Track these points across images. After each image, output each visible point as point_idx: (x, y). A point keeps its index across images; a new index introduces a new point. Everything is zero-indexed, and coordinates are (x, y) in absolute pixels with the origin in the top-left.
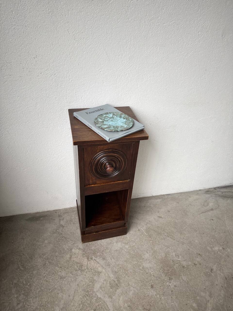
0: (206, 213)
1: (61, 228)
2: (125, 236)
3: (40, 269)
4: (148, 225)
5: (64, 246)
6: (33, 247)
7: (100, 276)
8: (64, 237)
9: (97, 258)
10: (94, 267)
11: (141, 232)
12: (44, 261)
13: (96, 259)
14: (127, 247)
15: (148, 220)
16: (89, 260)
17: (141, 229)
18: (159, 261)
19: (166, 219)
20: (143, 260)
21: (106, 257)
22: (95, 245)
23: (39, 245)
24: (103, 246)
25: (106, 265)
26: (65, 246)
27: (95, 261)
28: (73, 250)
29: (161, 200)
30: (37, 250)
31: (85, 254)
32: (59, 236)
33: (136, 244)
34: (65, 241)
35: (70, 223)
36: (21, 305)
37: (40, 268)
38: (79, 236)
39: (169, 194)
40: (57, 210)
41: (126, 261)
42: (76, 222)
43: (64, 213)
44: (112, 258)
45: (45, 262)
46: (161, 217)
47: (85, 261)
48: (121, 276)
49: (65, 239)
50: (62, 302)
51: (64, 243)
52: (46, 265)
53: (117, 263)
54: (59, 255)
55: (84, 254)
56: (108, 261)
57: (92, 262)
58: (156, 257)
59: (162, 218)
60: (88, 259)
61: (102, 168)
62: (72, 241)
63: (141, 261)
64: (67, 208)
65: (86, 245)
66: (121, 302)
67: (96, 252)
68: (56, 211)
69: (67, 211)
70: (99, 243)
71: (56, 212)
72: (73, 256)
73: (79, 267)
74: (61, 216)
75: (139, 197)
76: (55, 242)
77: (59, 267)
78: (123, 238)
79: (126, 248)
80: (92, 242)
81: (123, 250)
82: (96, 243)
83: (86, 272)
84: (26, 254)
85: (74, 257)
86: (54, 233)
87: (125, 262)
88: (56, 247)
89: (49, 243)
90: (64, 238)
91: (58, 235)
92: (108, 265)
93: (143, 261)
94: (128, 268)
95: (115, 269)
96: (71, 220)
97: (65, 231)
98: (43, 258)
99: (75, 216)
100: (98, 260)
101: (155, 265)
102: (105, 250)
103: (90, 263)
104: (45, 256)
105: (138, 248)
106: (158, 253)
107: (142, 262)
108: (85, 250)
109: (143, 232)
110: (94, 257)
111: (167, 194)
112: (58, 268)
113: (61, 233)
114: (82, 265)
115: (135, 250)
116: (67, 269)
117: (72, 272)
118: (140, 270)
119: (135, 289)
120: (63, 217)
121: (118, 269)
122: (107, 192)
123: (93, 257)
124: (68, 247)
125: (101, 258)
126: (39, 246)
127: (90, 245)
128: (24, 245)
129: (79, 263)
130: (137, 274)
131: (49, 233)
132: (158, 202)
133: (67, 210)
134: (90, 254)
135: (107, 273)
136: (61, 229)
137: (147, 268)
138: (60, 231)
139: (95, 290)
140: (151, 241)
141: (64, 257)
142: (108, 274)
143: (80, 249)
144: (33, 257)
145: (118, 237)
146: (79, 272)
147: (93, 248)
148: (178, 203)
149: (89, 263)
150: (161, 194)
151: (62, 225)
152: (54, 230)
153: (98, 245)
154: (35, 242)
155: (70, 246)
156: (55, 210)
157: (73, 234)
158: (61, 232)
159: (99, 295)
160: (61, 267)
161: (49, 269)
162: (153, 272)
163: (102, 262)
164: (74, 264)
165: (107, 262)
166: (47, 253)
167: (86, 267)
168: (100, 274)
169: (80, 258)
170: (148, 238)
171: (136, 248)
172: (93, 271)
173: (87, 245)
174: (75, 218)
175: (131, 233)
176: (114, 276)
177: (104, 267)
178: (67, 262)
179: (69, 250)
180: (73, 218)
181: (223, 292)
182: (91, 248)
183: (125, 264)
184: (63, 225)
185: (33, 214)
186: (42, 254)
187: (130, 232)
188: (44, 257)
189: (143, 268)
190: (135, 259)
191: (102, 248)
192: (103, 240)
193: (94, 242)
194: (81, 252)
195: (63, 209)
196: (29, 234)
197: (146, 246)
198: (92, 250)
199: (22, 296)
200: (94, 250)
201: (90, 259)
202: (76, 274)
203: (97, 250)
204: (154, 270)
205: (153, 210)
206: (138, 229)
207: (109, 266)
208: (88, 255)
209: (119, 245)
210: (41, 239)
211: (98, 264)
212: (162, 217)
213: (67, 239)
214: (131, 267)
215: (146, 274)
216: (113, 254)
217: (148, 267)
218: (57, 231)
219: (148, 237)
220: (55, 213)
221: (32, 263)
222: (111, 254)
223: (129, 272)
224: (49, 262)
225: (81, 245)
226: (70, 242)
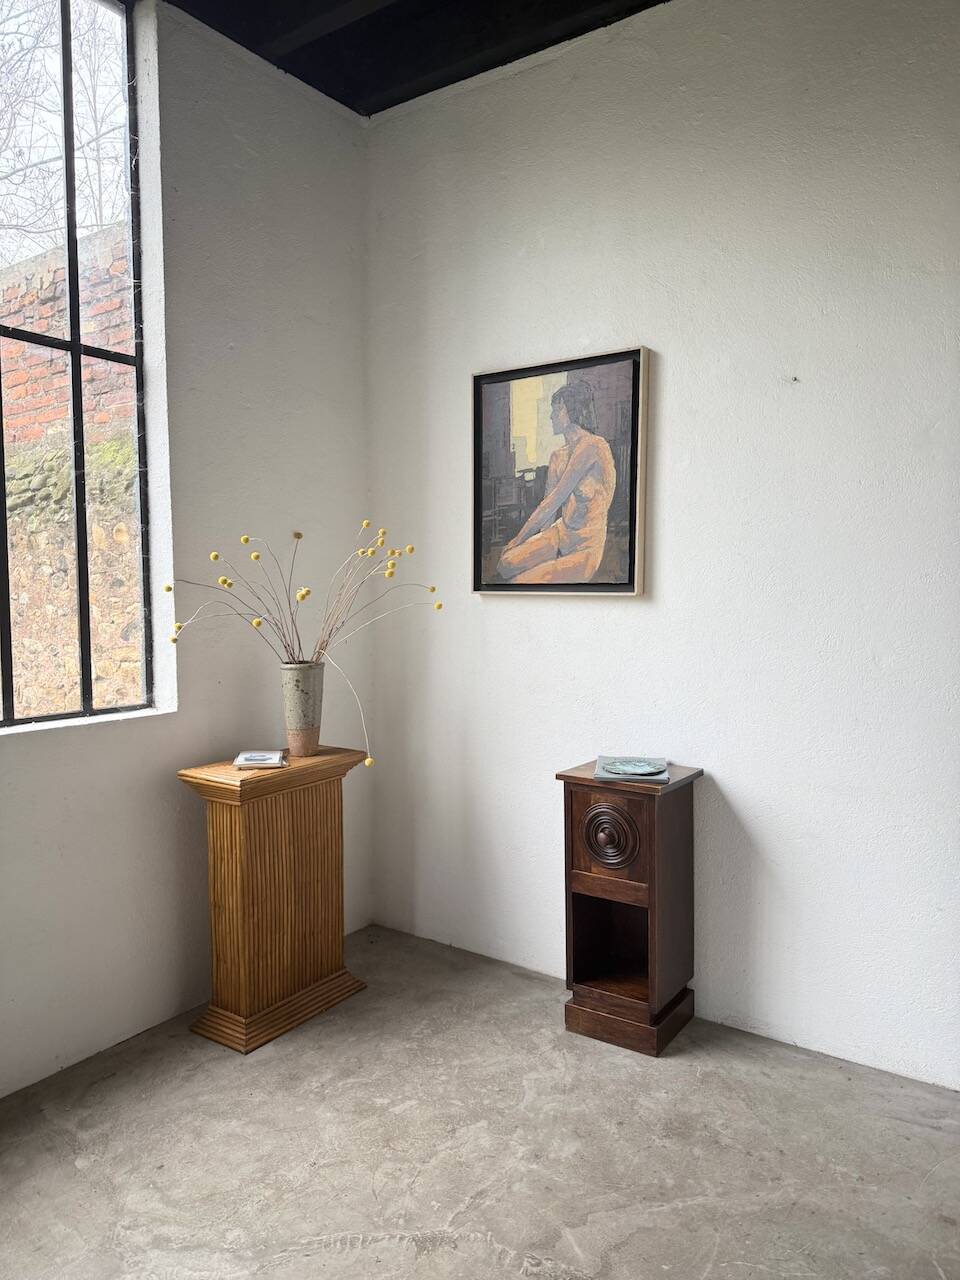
0: (908, 1124)
2: (652, 1058)
4: (720, 1069)
6: (491, 1000)
7: (550, 1070)
9: (570, 1054)
10: (554, 1059)
11: (693, 1070)
12: (490, 1018)
13: (566, 1054)
14: (638, 1069)
15: (730, 1064)
17: (696, 1066)
18: (676, 1112)
36: (421, 1036)
37: (477, 1021)
39: (847, 1060)
41: (613, 1080)
44: (593, 1066)
45: (489, 1020)
46: (768, 1076)
47: (546, 1047)
48: (584, 1088)
50: (470, 1061)
52: (489, 1023)
53: (594, 1074)
54: (517, 1024)
55: (554, 1041)
56: (584, 1065)
57: (556, 1054)
58: (678, 1105)
60: (554, 1048)
66: (547, 1108)
67: (576, 1048)
70: (596, 1043)
72: (535, 1034)
73: (530, 1047)
75: (755, 1032)
77: (502, 1033)
78: (645, 1059)
79: (634, 1069)
81: (626, 1068)
103: (551, 1052)
105: (657, 1081)
106: (688, 1104)
109: (697, 1071)
110: (566, 1051)
111: (842, 1058)
112: (500, 1034)
114: (537, 1048)
115: (649, 1079)
116: (512, 1040)
117: (514, 1046)
119: (587, 1110)
122: (608, 898)
139: (525, 1077)
146: (525, 1051)
150: (821, 1051)
159: (525, 1083)
164: (527, 1041)
165: (581, 1065)
166: (502, 1014)
167: (540, 1053)
168: (553, 1069)
169: (544, 1041)
170: (695, 1081)
171: (653, 1078)
172: (546, 1060)
175: (668, 1061)
177: (569, 1066)
178: (520, 1035)
181: (756, 1208)
183: (607, 1082)
186: (495, 1012)
188: (495, 1015)
189: (634, 1101)
190: (633, 1086)
191: (593, 1049)
192: (606, 1044)
194: (552, 1036)
196: (501, 986)
197: (676, 1087)
199: (429, 1031)
200: (576, 1045)
201: (556, 1050)
202: (519, 1051)
203: (581, 1046)
204: (652, 1113)
205: (765, 1060)
206: (691, 1063)
207: (576, 1070)
208: (559, 1045)
209: (628, 1061)
210: (510, 999)
211: (563, 1060)
212: (773, 1076)
214: (613, 1089)
215: (631, 1109)
216: (600, 1063)
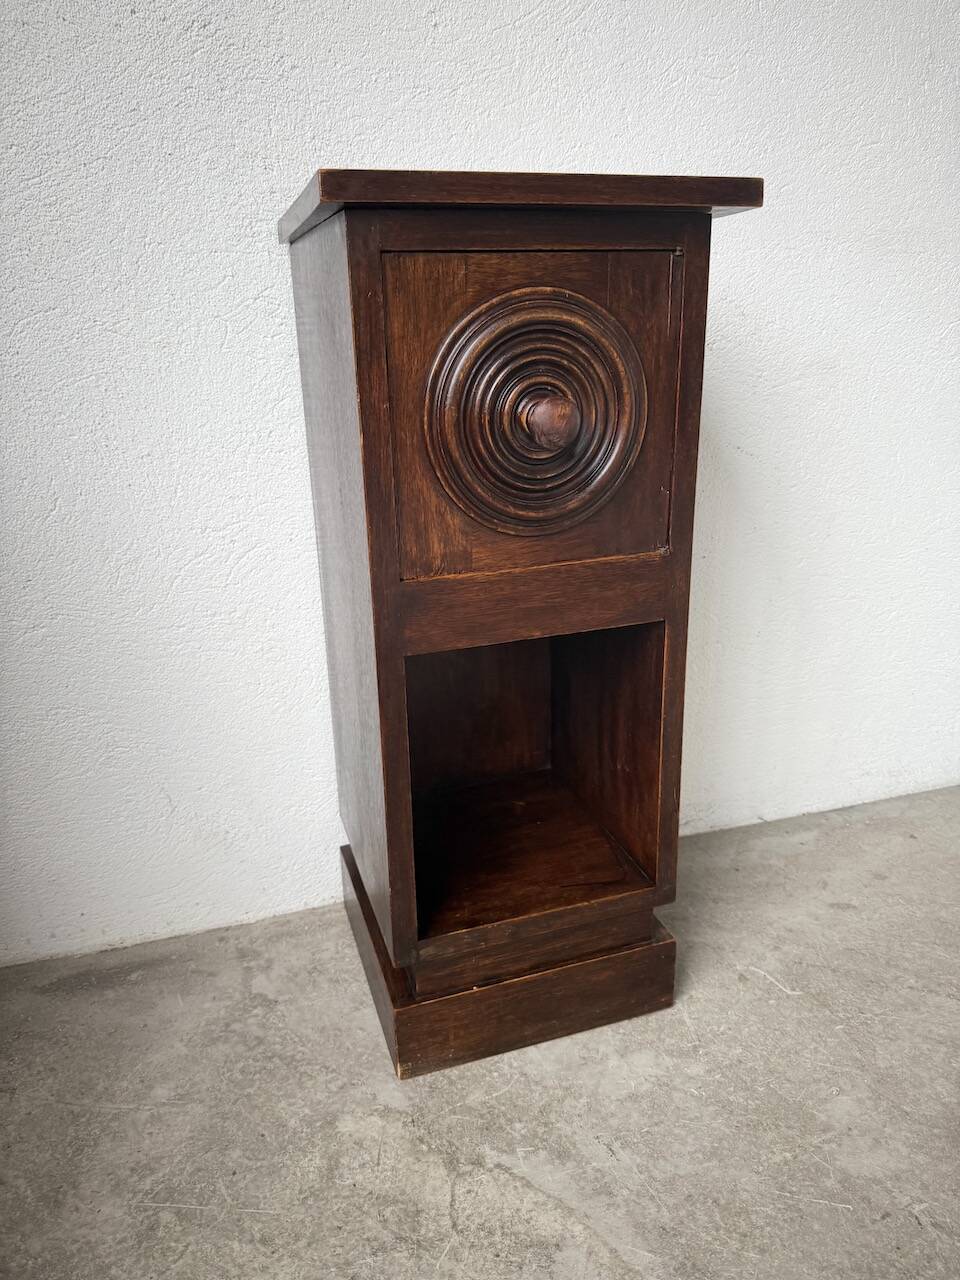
1: (255, 1011)
2: (666, 1014)
3: (109, 1268)
4: (786, 948)
5: (283, 1104)
6: (71, 1131)
7: (554, 1268)
8: (281, 1058)
9: (513, 1152)
10: (507, 1213)
11: (761, 986)
12: (146, 1210)
13: (505, 1159)
15: (775, 925)
16: (459, 1175)
17: (753, 973)
18: (936, 1131)
19: (882, 911)
20: (829, 1136)
21: (574, 1145)
22: (487, 1078)
23: (116, 1117)
24: (537, 1083)
25: (588, 1189)
26: (290, 1105)
27: (504, 1177)
28: (346, 1125)
29: (815, 833)
30: (96, 1145)
31: (427, 1138)
32: (248, 1054)
33: (746, 1048)
34: (286, 1078)
35: (315, 981)
37: (113, 1258)
38: (377, 1045)
39: (848, 805)
40: (227, 929)
41: (714, 1154)
42: (347, 972)
43: (269, 939)
44: (616, 1146)
45: (148, 1217)
46: (849, 906)
47: (434, 1185)
48: (714, 1252)
49: (288, 1065)
51: (279, 1089)
52: (160, 1234)
53: (656, 1173)
54: (250, 1163)
55: (421, 1141)
56: (594, 1164)
57: (487, 1187)
58: (908, 1109)
59: (854, 907)
60: (452, 1163)
61: (504, 432)
62: (334, 1071)
63: (816, 1141)
64: (285, 915)
65: (427, 1089)
67: (502, 1121)
68: (225, 934)
69: (284, 929)
70: (511, 1066)
71: (221, 939)
72: (344, 1161)
73: (394, 1228)
74: (257, 955)
76: (224, 1087)
77: (251, 1241)
78: (661, 1029)
79: (691, 1078)
80: (462, 1067)
81: (675, 1088)
82: (490, 1072)
83: (455, 1255)
84: (16, 1177)
85: (356, 1165)
86: (214, 1041)
87: (715, 1162)
88: (225, 1119)
89: (181, 1097)
90: (276, 1060)
91: (241, 1048)
92: (597, 1192)
93: (829, 1141)
94: (745, 1196)
95: (653, 1210)
96: (315, 968)
97: (280, 1025)
98: (135, 1194)
99: (337, 944)
100: (523, 1168)
101: (921, 1158)
102: (561, 1101)
103: (469, 1192)
104: (148, 1181)
105: (771, 1072)
106: (905, 1085)
107: (826, 1147)
108: (422, 1115)
109: (771, 982)
110: (493, 1153)
111: (840, 806)
112: (247, 1248)
113: (257, 1038)
114: (418, 1212)
115: (754, 1081)
116: (309, 1245)
117: (348, 1264)
118: (832, 1196)
120: (266, 955)
121: (676, 1207)
122: (537, 634)
123: (486, 1149)
124: (307, 1111)
125: (543, 1154)
126: (114, 1124)
127: (452, 1083)
128: (10, 1128)
129: (395, 1202)
130: (816, 1227)
131: (178, 1045)
132: (802, 844)
133: (288, 922)
134: (461, 1137)
135: (605, 1244)
136: (256, 1016)
137: (879, 1182)
138: (254, 1028)
140: (836, 1023)
141: (284, 1172)
142: (613, 1251)
143: (386, 1112)
144: (65, 1193)
145: (625, 1023)
147: (475, 1097)
148: (912, 836)
149: (460, 1190)
151: (261, 995)
152: (213, 1027)
153: (507, 1082)
154: (86, 1101)
155: (319, 1102)
156: (219, 929)
157: (336, 1035)
158: (260, 1033)
160: (264, 1241)
161: (181, 1261)
162: (921, 1202)
163: (554, 1178)
164: (360, 1208)
165: (589, 1169)
166: (165, 1161)
167: (446, 1222)
168: (558, 1256)
169: (400, 1166)
170: (811, 1011)
171: (753, 1070)
172: (497, 1238)
173: (432, 1088)
174: (337, 956)
175: (699, 1000)
176: (660, 1260)
177: (574, 1204)
178: (310, 1202)
179: (318, 1124)
180: (326, 956)
182: (463, 1098)
183: (716, 1173)
184: (271, 997)
185: (86, 955)
186: (132, 1170)
187: (693, 993)
188: (147, 1184)
189: (845, 1180)
190: (770, 1136)
191: (531, 1091)
192: (532, 1052)
193: (477, 1062)
194: (395, 1129)
195: (263, 920)
196: (51, 1059)
197: (819, 1056)
198: (470, 1108)
200: (485, 1111)
201: (469, 1168)
202: (382, 1272)
203: (503, 1108)
204: (925, 1187)
205: (789, 879)
206: (734, 972)
207: (605, 1199)
208: (451, 1144)
209: (645, 1065)
210: (125, 1084)
211: (532, 1194)
212: (855, 902)
213: (296, 1068)
214: (763, 1188)
215: (883, 1218)
216: (614, 1122)
217: (880, 1175)
218: (234, 1031)
219: (808, 1005)
220: (217, 944)
221: (59, 1234)
222: (604, 1119)
223: (761, 1223)
224: (178, 1213)
225: (390, 1088)
226: (322, 1078)
